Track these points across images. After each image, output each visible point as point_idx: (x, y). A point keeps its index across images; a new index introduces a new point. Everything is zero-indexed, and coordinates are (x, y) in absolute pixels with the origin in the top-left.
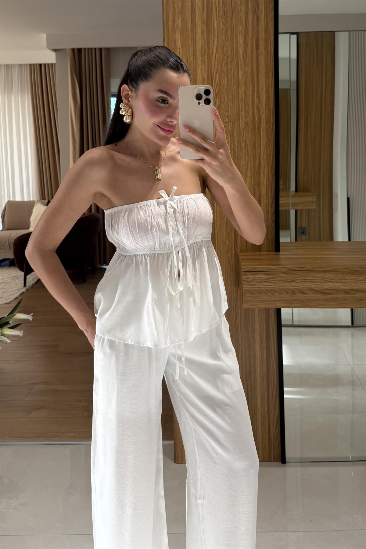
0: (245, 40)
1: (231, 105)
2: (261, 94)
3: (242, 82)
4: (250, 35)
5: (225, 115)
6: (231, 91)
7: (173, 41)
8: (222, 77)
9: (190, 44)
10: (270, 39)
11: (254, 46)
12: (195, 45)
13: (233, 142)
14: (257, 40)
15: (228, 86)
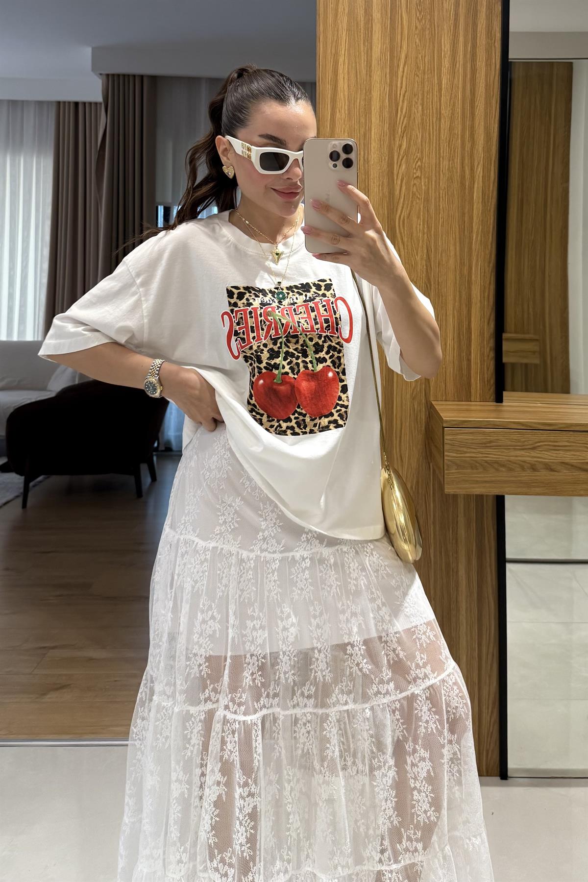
0: (453, 47)
1: (427, 149)
2: (477, 132)
3: (446, 112)
4: (461, 39)
5: (416, 165)
6: (428, 128)
7: (334, 44)
8: (414, 103)
9: (362, 49)
10: (495, 47)
11: (468, 56)
12: (369, 51)
13: (428, 211)
14: (474, 46)
15: (422, 119)
